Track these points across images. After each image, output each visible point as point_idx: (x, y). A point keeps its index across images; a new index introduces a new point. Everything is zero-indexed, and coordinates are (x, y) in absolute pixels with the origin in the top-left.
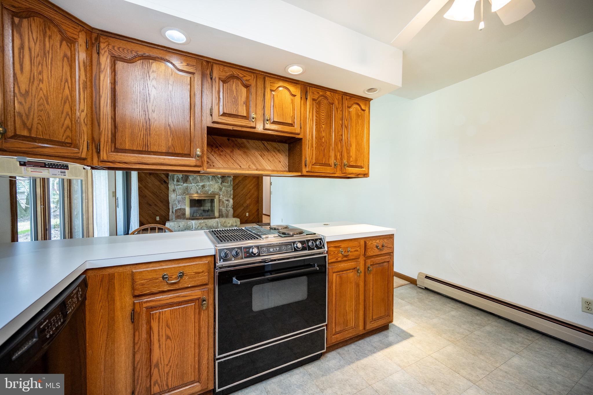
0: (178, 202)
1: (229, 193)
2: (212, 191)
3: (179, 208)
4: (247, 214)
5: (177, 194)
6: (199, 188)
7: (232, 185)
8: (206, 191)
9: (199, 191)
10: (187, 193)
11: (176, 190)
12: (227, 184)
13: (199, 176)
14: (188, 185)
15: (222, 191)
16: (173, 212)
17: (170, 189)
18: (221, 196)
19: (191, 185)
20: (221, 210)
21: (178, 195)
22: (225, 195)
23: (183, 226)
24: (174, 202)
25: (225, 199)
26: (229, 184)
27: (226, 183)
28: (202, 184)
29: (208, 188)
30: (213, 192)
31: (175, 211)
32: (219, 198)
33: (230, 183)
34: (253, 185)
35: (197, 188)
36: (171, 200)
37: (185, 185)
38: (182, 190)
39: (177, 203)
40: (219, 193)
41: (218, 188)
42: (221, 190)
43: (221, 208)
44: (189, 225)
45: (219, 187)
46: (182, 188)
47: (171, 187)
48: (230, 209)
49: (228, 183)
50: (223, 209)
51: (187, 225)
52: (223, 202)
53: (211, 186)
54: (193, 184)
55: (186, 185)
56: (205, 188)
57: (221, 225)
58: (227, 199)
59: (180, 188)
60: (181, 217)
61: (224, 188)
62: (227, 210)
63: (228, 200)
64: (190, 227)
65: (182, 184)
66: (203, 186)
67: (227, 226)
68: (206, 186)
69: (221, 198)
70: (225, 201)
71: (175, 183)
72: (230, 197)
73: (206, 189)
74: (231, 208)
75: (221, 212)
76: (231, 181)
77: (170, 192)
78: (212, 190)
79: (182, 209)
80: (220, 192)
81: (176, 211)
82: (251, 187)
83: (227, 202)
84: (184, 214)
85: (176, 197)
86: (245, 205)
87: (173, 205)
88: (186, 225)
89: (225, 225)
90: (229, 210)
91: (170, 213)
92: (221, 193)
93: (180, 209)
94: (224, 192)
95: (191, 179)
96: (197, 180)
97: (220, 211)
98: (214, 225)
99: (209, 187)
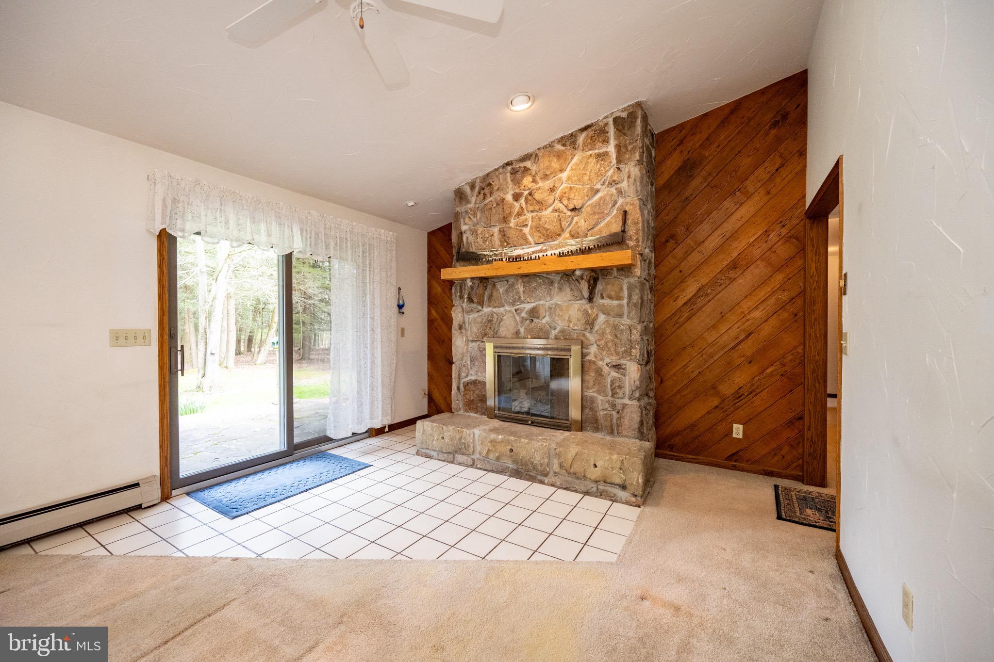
0: (471, 361)
1: (625, 337)
2: (559, 328)
3: (473, 378)
4: (738, 431)
5: (467, 337)
6: (523, 318)
7: (635, 305)
8: (541, 329)
9: (522, 330)
10: (491, 333)
11: (467, 326)
12: (615, 302)
13: (520, 281)
14: (495, 310)
15: (596, 328)
16: (458, 389)
17: (454, 322)
18: (593, 349)
19: (502, 309)
20: (593, 400)
21: (473, 341)
22: (606, 343)
23: (451, 439)
24: (462, 360)
25: (607, 360)
26: (625, 301)
27: (610, 297)
28: (533, 305)
29: (547, 319)
30: (562, 331)
31: (465, 388)
32: (583, 356)
33: (630, 297)
34: (772, 300)
35: (518, 318)
36: (456, 354)
37: (486, 310)
38: (479, 326)
39: (469, 363)
40: (584, 335)
41: (579, 320)
42: (590, 323)
43: (590, 393)
44: (465, 439)
45: (586, 312)
46: (479, 320)
47: (457, 315)
48: (626, 401)
49: (619, 298)
50: (600, 398)
51: (460, 439)
52: (599, 372)
53: (558, 312)
54: (507, 308)
55: (490, 309)
56: (538, 318)
57: (561, 466)
58: (614, 359)
59: (475, 319)
60: (477, 406)
61: (602, 318)
62: (613, 406)
63: (617, 367)
64: (467, 447)
65: (480, 308)
66: (534, 313)
67: (585, 477)
68: (542, 312)
69: (590, 357)
70: (606, 369)
71: (464, 305)
72: (628, 352)
73: (544, 321)
74: (630, 399)
75: (591, 409)
76: (630, 288)
77: (453, 331)
78: (561, 325)
79: (480, 382)
80: (588, 335)
81: (466, 385)
82: (757, 314)
83: (614, 374)
84: (483, 399)
85: (467, 345)
86: (727, 389)
87: (460, 369)
88: (458, 437)
89: (577, 468)
90: (624, 406)
91: (453, 392)
92: (591, 337)
93: (475, 383)
94: (603, 333)
95: (501, 290)
96: (518, 293)
97: (586, 404)
98: (537, 459)
99: (550, 315)
